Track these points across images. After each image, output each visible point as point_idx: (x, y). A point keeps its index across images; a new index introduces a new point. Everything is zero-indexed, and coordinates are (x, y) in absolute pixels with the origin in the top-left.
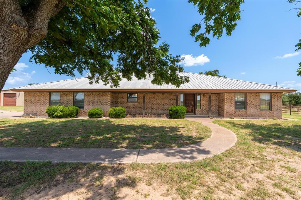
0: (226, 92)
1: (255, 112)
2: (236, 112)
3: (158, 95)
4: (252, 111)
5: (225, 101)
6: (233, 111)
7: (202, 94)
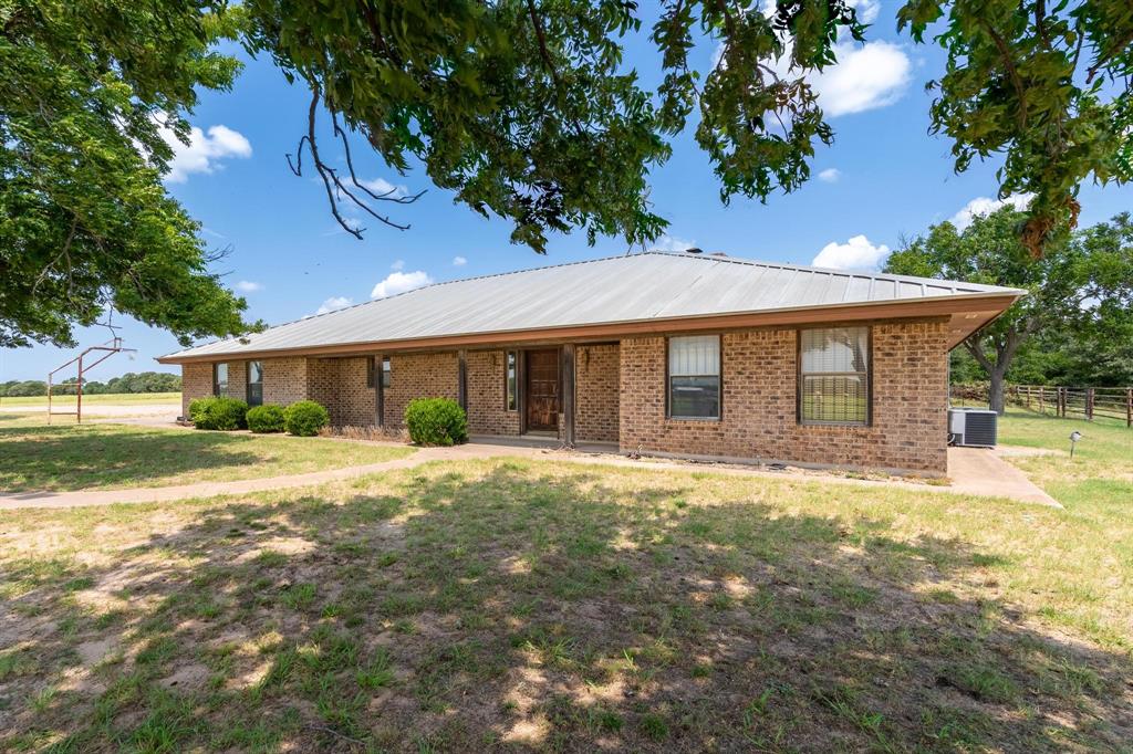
0: (626, 336)
1: (768, 432)
2: (670, 428)
3: (441, 358)
4: (752, 424)
5: (623, 379)
6: (656, 422)
7: (579, 349)
